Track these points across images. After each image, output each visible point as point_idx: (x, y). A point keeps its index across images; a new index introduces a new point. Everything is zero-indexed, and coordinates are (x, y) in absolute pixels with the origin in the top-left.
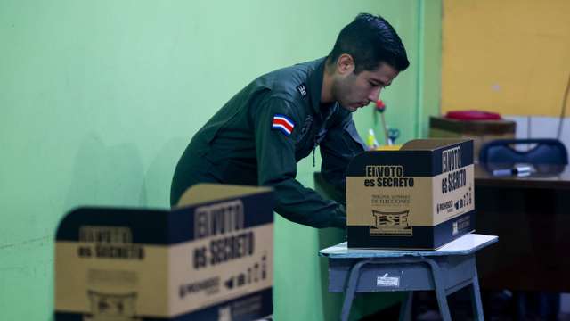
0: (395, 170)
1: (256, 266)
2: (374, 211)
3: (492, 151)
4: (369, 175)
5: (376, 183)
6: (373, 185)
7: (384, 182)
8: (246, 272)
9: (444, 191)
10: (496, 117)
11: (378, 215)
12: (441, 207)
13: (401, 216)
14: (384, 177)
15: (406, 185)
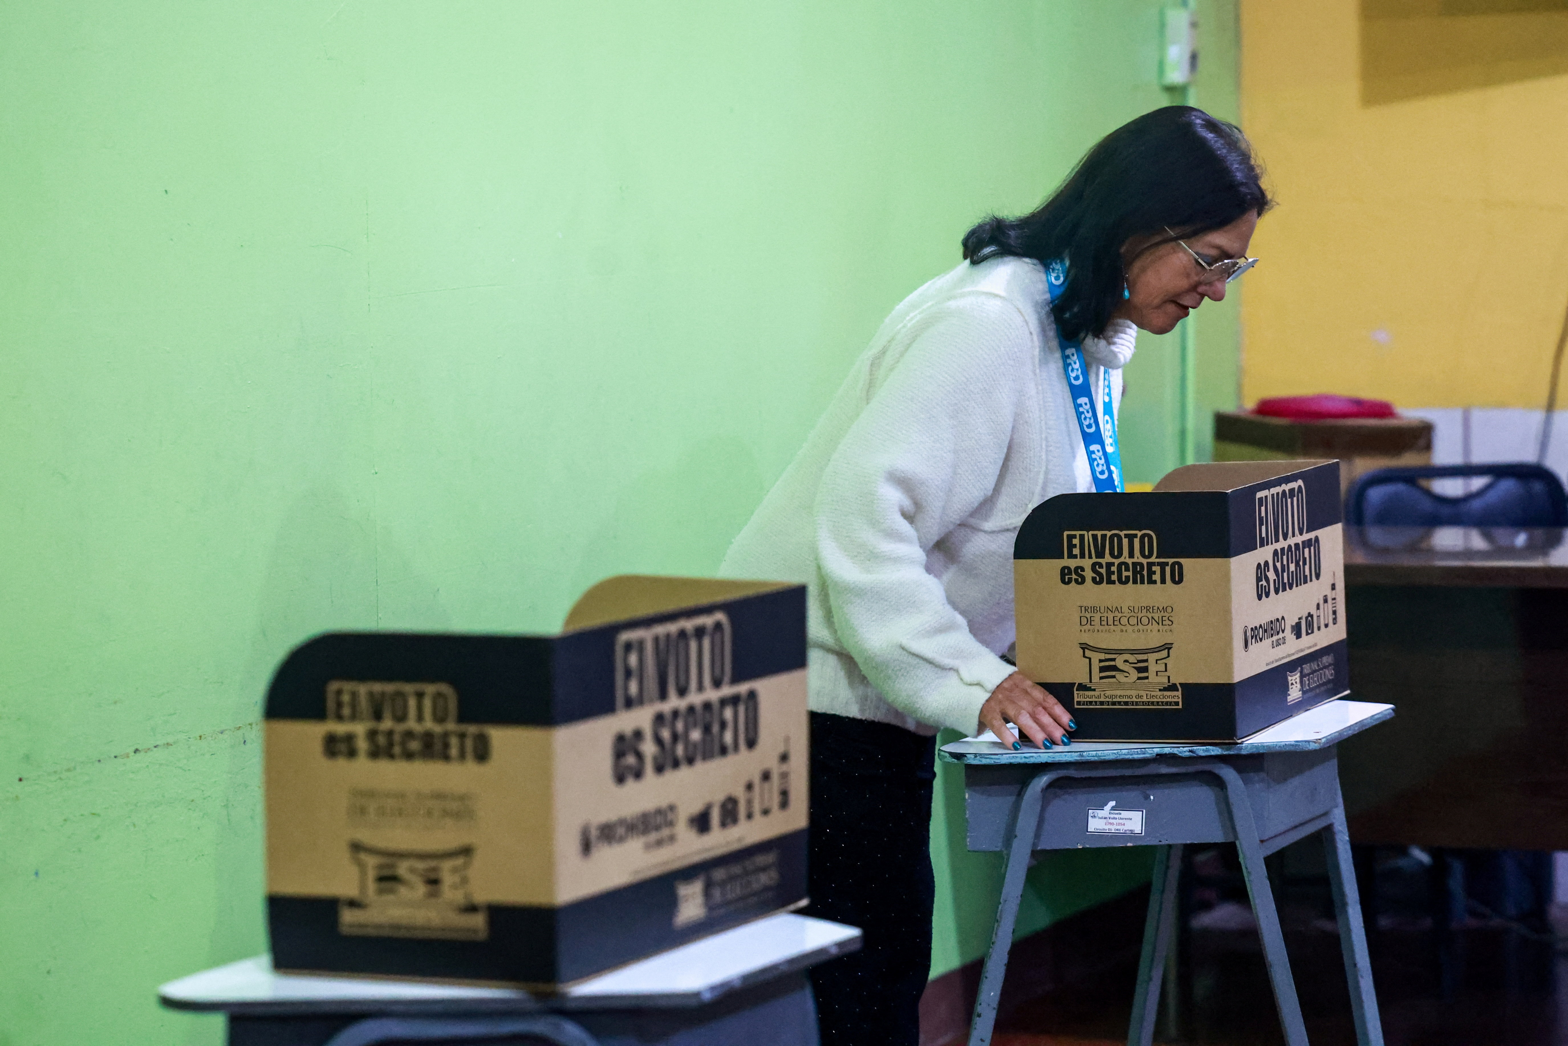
0: (1137, 542)
1: (766, 776)
2: (1084, 647)
3: (1376, 494)
4: (1071, 556)
5: (1089, 574)
6: (1082, 581)
7: (1110, 573)
8: (739, 793)
9: (1262, 593)
10: (1383, 410)
11: (1096, 657)
12: (1254, 635)
13: (1152, 657)
14: (1108, 558)
15: (1163, 581)
